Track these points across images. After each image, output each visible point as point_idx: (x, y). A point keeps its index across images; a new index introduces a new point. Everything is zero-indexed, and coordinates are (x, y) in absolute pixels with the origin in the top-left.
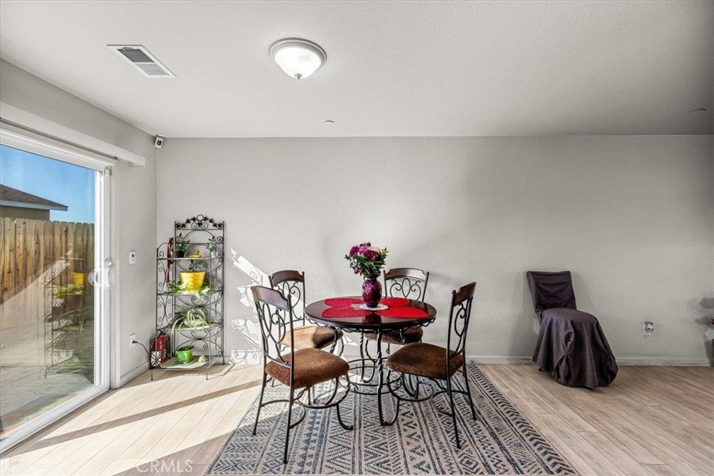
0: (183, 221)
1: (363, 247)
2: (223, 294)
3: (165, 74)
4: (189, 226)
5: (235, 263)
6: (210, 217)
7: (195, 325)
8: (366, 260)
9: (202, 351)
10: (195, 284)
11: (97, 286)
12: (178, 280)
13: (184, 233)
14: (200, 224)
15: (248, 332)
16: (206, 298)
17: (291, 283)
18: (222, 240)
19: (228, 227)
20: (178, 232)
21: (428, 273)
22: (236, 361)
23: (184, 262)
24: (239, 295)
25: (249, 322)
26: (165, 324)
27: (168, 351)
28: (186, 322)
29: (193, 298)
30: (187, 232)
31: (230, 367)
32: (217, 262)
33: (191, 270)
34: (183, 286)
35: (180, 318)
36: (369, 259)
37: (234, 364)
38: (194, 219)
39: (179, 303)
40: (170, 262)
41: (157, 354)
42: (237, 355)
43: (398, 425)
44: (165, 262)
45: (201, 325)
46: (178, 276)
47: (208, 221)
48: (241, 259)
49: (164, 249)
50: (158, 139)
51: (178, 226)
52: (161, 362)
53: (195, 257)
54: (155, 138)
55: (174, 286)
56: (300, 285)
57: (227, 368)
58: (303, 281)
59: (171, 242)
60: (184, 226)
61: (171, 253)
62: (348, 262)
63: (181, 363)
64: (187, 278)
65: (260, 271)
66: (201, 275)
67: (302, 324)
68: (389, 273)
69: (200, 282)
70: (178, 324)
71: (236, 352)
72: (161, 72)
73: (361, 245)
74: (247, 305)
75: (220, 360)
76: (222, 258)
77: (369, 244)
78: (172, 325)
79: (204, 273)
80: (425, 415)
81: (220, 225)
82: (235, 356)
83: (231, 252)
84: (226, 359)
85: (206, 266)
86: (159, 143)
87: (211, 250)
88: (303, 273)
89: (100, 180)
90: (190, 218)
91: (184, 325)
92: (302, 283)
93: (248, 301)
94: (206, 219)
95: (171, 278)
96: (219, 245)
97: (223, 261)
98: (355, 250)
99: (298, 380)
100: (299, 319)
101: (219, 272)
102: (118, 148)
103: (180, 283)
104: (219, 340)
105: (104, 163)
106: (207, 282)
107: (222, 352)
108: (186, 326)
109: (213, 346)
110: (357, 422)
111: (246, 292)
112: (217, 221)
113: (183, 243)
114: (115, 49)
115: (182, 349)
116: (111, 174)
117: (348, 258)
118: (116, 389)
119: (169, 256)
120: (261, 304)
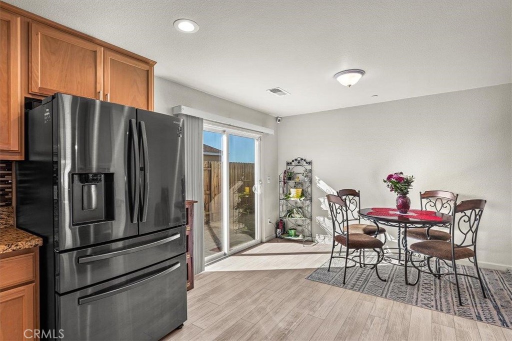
0: (291, 161)
1: (396, 175)
2: (311, 201)
3: (286, 94)
4: (293, 163)
5: (318, 184)
6: (304, 159)
7: (297, 216)
8: (397, 183)
9: (301, 232)
10: (297, 195)
11: (256, 193)
12: (289, 193)
13: (291, 167)
14: (299, 162)
15: (326, 225)
16: (303, 203)
17: (351, 197)
18: (311, 171)
19: (314, 164)
20: (289, 167)
21: (457, 195)
22: (319, 241)
23: (291, 183)
24: (320, 203)
25: (326, 219)
26: (283, 215)
27: (284, 231)
28: (293, 215)
29: (296, 203)
30: (293, 167)
31: (315, 243)
32: (308, 184)
33: (295, 187)
34: (291, 196)
35: (290, 213)
36: (399, 182)
37: (318, 243)
38: (296, 160)
39: (289, 205)
40: (285, 183)
41: (279, 230)
42: (319, 237)
43: (418, 287)
44: (283, 183)
45: (301, 218)
46: (288, 190)
47: (303, 161)
48: (321, 182)
49: (282, 176)
50: (279, 119)
51: (288, 164)
52: (282, 234)
53: (297, 180)
54: (277, 118)
55: (287, 196)
56: (357, 198)
57: (314, 244)
58: (359, 196)
59: (285, 173)
60: (291, 163)
61: (285, 178)
62: (386, 184)
63: (291, 236)
64: (293, 191)
65: (332, 189)
66: (300, 190)
67: (358, 223)
68: (424, 194)
69: (300, 194)
70: (289, 216)
71: (319, 236)
72: (285, 94)
73: (395, 174)
74: (325, 209)
75: (310, 238)
76: (311, 181)
77: (401, 173)
78: (286, 217)
79: (301, 189)
80: (442, 287)
81: (309, 163)
82: (319, 238)
83: (316, 178)
84: (313, 239)
85: (302, 185)
86: (279, 120)
87: (305, 177)
88: (359, 191)
89: (257, 143)
90: (294, 159)
91: (292, 217)
92: (358, 198)
93: (325, 206)
94: (302, 159)
95: (285, 191)
96: (309, 174)
97: (311, 183)
98: (390, 177)
99: (351, 244)
100: (356, 219)
101: (309, 189)
102: (263, 128)
103: (290, 194)
104: (310, 227)
105: (257, 136)
106: (303, 195)
107: (311, 234)
108: (293, 217)
109: (306, 230)
110: (390, 279)
111: (324, 201)
112: (308, 160)
113: (291, 173)
114: (269, 91)
115: (291, 229)
116: (261, 140)
117: (385, 182)
118: (264, 243)
119: (284, 179)
120: (332, 203)
